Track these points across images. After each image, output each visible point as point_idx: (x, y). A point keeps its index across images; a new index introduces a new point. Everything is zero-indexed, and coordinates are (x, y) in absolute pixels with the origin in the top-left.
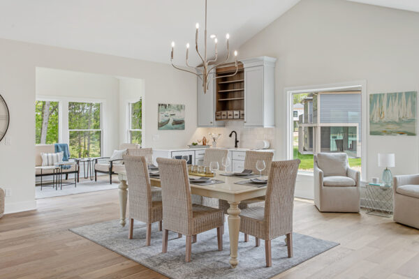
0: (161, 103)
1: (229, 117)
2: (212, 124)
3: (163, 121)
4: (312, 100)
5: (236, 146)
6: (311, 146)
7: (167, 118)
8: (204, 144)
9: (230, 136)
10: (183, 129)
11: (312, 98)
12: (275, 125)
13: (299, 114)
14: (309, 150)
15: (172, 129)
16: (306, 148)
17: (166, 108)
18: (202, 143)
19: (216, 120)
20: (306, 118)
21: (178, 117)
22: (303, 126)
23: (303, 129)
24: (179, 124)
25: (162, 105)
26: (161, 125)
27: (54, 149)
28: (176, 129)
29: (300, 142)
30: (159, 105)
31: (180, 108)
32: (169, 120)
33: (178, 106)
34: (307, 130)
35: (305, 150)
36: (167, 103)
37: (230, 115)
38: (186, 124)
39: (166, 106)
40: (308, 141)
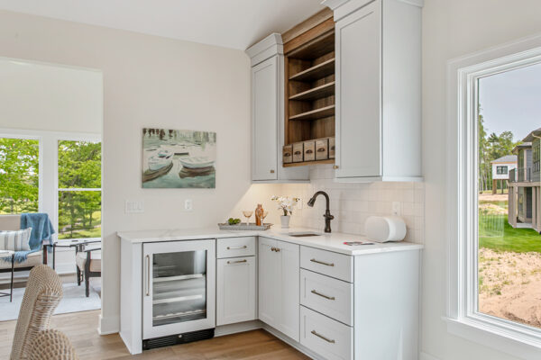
0: (149, 126)
1: (307, 157)
2: (274, 176)
3: (154, 168)
4: (530, 147)
5: (328, 230)
6: (529, 215)
7: (165, 162)
8: (258, 223)
9: (312, 202)
10: (212, 186)
11: (530, 144)
12: (421, 176)
13: (509, 168)
14: (526, 222)
15: (180, 187)
16: (521, 218)
17: (161, 137)
18: (253, 220)
19: (285, 164)
20: (521, 174)
21: (197, 157)
22: (516, 185)
23: (516, 190)
24: (200, 175)
25: (152, 131)
26: (149, 178)
27: (18, 222)
28: (191, 186)
29: (510, 209)
30: (144, 131)
31: (202, 139)
32: (171, 166)
33: (195, 134)
34: (522, 191)
35: (518, 221)
36: (166, 127)
37: (309, 152)
38: (220, 176)
39: (161, 134)
40: (524, 207)
